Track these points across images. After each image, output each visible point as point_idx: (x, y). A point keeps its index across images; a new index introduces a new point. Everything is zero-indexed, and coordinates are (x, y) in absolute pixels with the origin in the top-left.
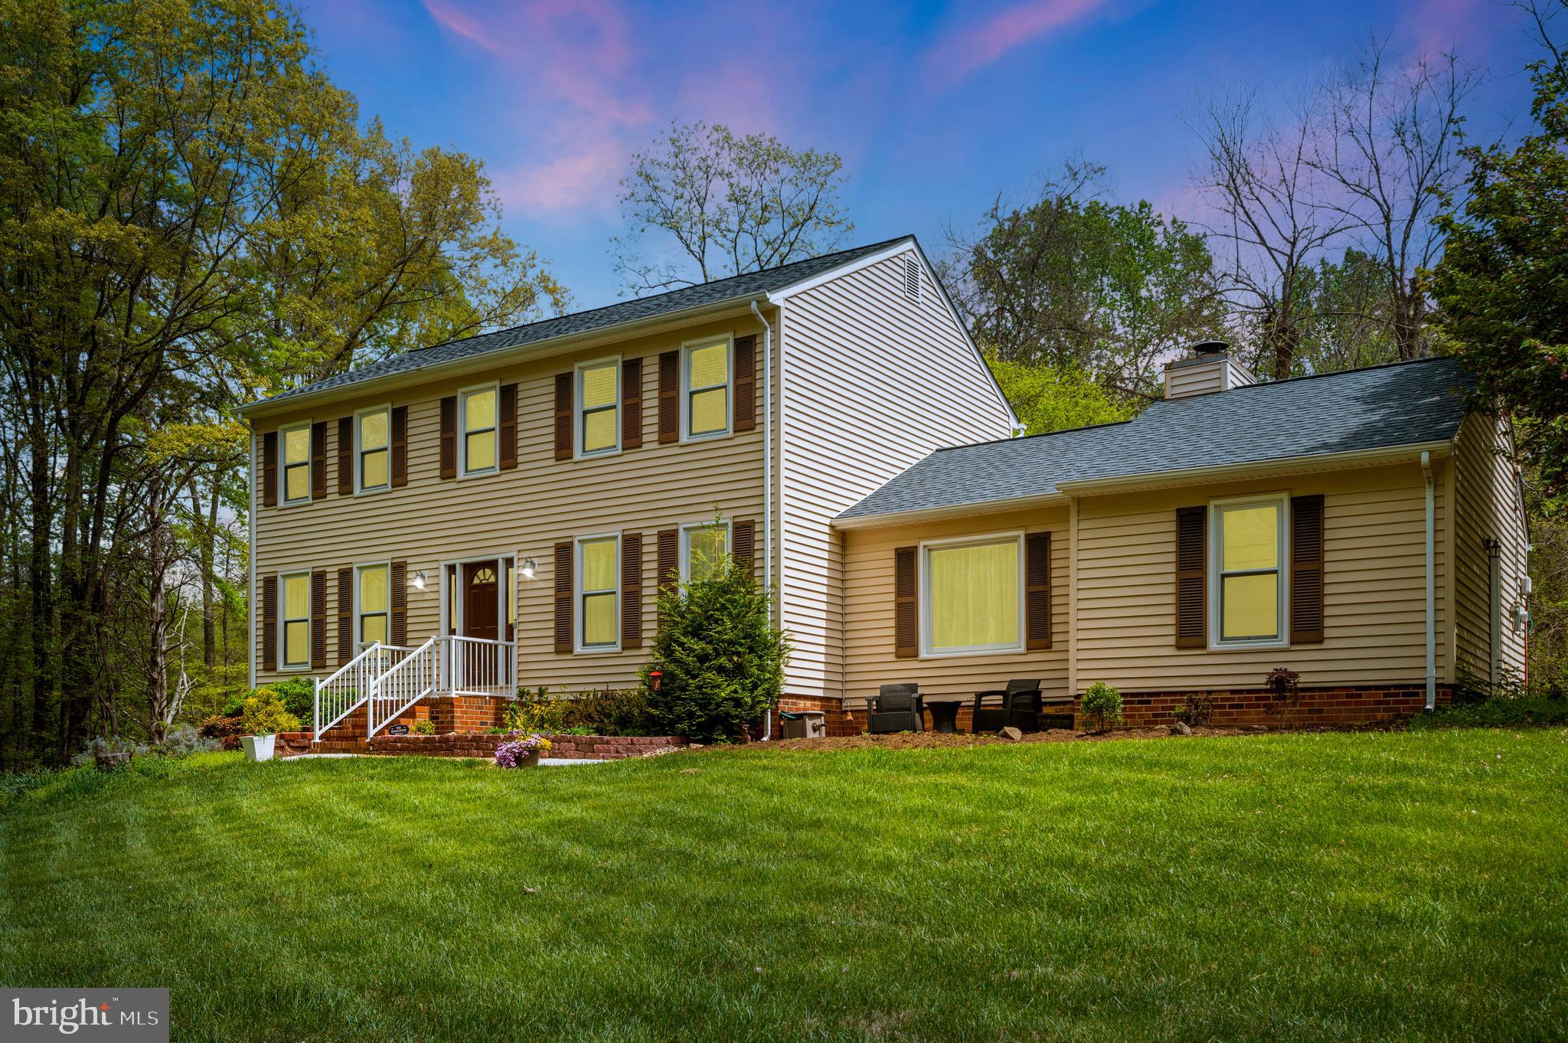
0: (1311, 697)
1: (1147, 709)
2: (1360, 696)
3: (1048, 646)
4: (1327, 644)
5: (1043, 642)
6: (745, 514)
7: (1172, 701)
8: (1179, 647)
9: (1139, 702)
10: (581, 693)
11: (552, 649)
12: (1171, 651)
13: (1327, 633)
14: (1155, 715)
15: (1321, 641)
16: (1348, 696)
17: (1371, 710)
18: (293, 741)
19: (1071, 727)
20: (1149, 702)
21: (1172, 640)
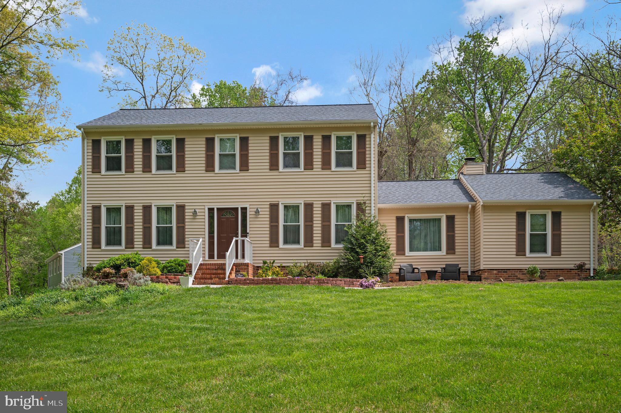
0: (557, 272)
1: (506, 274)
2: (571, 272)
3: (454, 253)
4: (562, 256)
5: (452, 251)
6: (361, 199)
7: (514, 272)
8: (517, 255)
9: (504, 272)
10: (296, 263)
11: (268, 245)
12: (514, 256)
13: (562, 253)
14: (509, 276)
15: (560, 255)
16: (567, 272)
17: (574, 276)
18: (171, 279)
19: (481, 280)
20: (507, 272)
21: (515, 253)
